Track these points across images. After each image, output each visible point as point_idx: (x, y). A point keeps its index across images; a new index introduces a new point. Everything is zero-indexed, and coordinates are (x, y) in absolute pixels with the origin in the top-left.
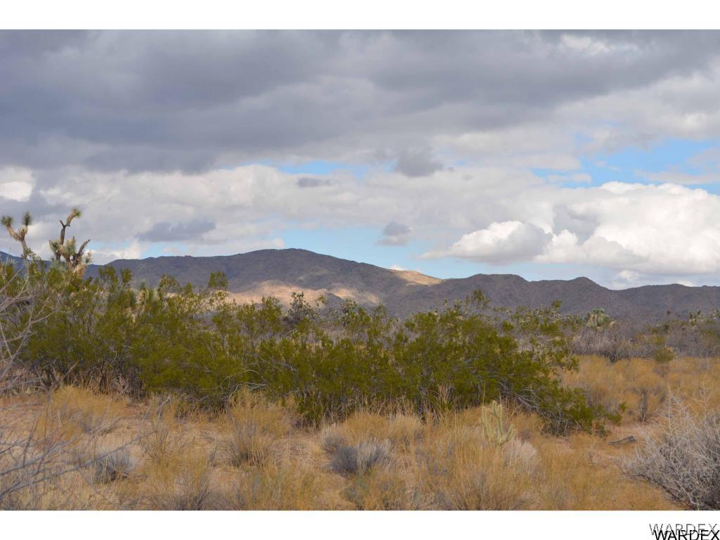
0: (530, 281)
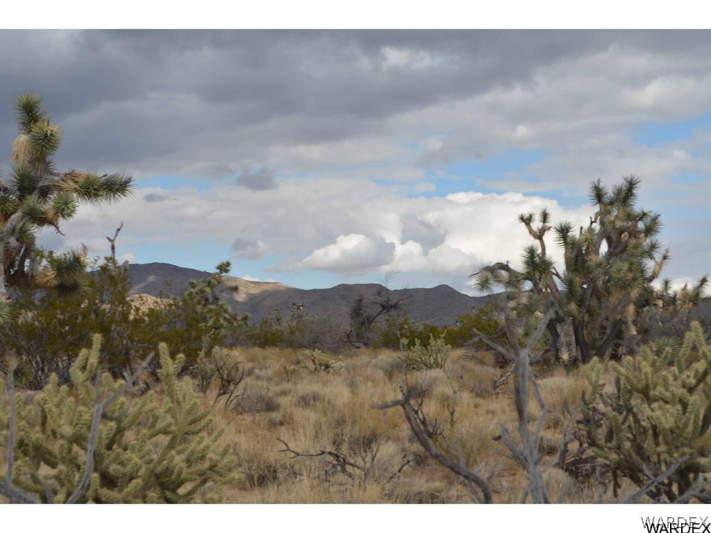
0: (392, 289)
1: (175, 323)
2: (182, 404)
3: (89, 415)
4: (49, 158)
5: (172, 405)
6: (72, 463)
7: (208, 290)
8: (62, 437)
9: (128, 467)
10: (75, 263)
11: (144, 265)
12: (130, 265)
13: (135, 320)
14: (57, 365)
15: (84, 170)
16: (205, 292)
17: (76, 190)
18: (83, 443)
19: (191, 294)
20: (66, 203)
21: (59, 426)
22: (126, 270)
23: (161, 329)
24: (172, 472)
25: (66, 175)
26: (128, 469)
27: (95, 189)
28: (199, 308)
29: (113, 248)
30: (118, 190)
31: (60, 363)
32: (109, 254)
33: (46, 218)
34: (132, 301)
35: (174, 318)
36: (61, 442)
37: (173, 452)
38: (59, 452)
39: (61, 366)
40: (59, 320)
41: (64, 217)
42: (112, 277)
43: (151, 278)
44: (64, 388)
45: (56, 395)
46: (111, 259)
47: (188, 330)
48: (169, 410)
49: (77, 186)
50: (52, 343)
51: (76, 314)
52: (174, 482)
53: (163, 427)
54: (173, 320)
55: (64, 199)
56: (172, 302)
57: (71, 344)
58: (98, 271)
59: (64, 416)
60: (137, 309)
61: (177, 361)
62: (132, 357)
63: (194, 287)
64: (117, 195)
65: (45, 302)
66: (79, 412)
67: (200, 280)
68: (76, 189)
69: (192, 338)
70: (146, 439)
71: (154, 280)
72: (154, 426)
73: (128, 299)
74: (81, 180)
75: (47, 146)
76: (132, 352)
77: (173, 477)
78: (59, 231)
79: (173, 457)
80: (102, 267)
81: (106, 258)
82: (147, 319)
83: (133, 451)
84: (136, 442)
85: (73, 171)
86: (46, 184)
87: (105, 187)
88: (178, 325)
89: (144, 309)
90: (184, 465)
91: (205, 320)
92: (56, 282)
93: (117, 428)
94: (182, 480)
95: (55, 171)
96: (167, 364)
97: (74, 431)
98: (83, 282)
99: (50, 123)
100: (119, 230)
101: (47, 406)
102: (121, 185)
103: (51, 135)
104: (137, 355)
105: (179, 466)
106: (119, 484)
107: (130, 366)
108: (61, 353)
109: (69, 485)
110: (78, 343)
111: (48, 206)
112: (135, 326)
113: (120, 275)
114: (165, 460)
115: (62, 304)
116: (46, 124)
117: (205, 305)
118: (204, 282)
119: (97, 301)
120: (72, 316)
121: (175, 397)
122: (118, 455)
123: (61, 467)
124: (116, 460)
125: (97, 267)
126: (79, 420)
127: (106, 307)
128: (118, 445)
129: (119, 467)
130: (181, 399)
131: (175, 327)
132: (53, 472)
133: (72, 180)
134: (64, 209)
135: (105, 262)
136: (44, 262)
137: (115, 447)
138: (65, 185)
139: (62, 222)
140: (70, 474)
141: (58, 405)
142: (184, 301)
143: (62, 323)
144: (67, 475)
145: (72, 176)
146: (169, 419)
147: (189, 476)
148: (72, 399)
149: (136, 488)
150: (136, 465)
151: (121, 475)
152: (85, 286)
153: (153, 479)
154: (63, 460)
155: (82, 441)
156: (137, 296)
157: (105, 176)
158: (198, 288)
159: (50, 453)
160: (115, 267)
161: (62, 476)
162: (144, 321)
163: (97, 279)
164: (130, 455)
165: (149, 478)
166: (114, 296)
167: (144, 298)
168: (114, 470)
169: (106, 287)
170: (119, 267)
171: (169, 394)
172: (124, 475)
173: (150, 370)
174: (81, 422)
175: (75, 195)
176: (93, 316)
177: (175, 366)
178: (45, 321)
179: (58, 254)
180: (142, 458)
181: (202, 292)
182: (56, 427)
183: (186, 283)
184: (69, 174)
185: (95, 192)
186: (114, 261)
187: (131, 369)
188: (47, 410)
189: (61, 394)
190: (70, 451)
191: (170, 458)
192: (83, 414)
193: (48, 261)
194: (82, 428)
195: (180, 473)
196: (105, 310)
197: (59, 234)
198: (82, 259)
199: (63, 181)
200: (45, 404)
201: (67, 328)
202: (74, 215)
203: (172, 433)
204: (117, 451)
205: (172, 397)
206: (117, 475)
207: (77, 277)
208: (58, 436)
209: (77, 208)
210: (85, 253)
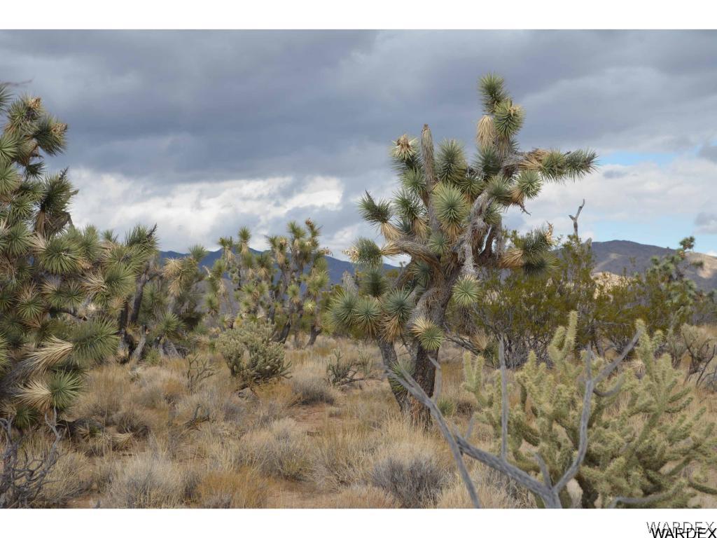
1: (640, 300)
2: (662, 382)
3: (568, 392)
4: (513, 138)
5: (651, 383)
6: (553, 441)
7: (672, 266)
8: (543, 415)
9: (609, 445)
10: (541, 241)
11: (604, 243)
12: (593, 243)
13: (600, 297)
14: (524, 344)
15: (546, 149)
16: (668, 268)
17: (541, 169)
18: (563, 420)
19: (654, 271)
20: (531, 182)
21: (540, 404)
22: (589, 247)
23: (626, 307)
24: (655, 450)
25: (529, 154)
26: (610, 447)
27: (559, 167)
28: (663, 285)
29: (576, 226)
30: (581, 167)
31: (526, 342)
32: (572, 232)
33: (511, 198)
34: (597, 279)
35: (639, 295)
36: (542, 419)
37: (655, 431)
38: (541, 429)
39: (528, 345)
40: (525, 299)
41: (528, 196)
42: (575, 256)
43: (613, 256)
44: (543, 365)
45: (536, 374)
46: (574, 237)
47: (653, 308)
48: (649, 388)
49: (541, 165)
50: (518, 322)
51: (541, 293)
52: (657, 462)
53: (643, 405)
54: (637, 298)
55: (529, 178)
56: (635, 280)
57: (537, 323)
58: (560, 249)
59: (544, 394)
60: (601, 288)
61: (655, 338)
62: (598, 335)
63: (657, 264)
64: (581, 172)
65: (510, 281)
66: (559, 390)
67: (663, 257)
68: (539, 167)
69: (658, 315)
70: (626, 417)
71: (616, 257)
72: (634, 405)
73: (592, 278)
74: (545, 158)
75: (511, 126)
76: (598, 330)
77: (656, 456)
78: (524, 210)
79: (655, 435)
80: (565, 246)
81: (569, 236)
82: (611, 297)
83: (614, 428)
84: (616, 420)
85: (537, 149)
86: (511, 164)
87: (568, 164)
88: (643, 303)
89: (609, 286)
90: (666, 443)
91: (669, 297)
92: (522, 262)
93: (597, 406)
94: (665, 459)
95: (519, 151)
96: (645, 341)
97: (554, 409)
98: (550, 261)
99: (513, 103)
100: (581, 208)
101: (527, 384)
102: (585, 162)
103: (514, 115)
104: (603, 333)
105: (662, 444)
106: (601, 463)
107: (596, 344)
108: (527, 332)
109: (551, 463)
110: (543, 322)
111: (513, 186)
112: (600, 304)
113: (583, 253)
114: (646, 438)
115: (527, 284)
116: (509, 103)
117: (669, 282)
118: (667, 258)
119: (561, 280)
120: (537, 295)
121: (653, 375)
122: (600, 432)
123: (543, 444)
124: (597, 437)
125: (560, 245)
126: (558, 396)
127: (571, 285)
128: (597, 423)
129: (600, 445)
130: (660, 377)
131: (639, 305)
132: (535, 450)
133: (536, 158)
134: (529, 189)
135: (569, 240)
136: (508, 242)
137: (594, 425)
138: (529, 164)
139: (527, 201)
140: (552, 451)
141: (537, 383)
142: (648, 278)
143: (528, 303)
144: (549, 453)
145: (535, 155)
146: (648, 397)
147: (672, 455)
148: (551, 376)
149: (618, 466)
150: (618, 443)
151: (603, 453)
152: (550, 264)
153: (634, 457)
154: (544, 437)
155: (562, 419)
156: (601, 274)
157: (568, 153)
158: (661, 265)
159: (531, 430)
160: (579, 245)
161: (544, 454)
162: (608, 299)
163: (560, 257)
164: (611, 433)
165: (631, 457)
166: (578, 275)
167: (608, 276)
168: (595, 448)
169: (569, 266)
170: (582, 245)
171: (648, 371)
172: (606, 453)
173: (615, 349)
174: (561, 399)
175: (539, 174)
176: (558, 295)
177: (653, 343)
178: (511, 300)
179: (522, 233)
180: (623, 436)
181: (666, 268)
182: (536, 405)
183: (649, 260)
184: (532, 153)
185: (560, 170)
186: (577, 239)
187: (597, 348)
188: (527, 388)
189: (540, 372)
190: (551, 429)
191: (651, 437)
192: (562, 391)
193: (512, 241)
194: (562, 405)
195: (663, 452)
196: (569, 289)
197: (525, 213)
198: (548, 238)
199: (527, 160)
200: (525, 381)
201: (532, 307)
202: (539, 194)
203: (653, 411)
204: (597, 429)
205: (651, 374)
206: (599, 453)
207: (542, 255)
208: (539, 414)
209: (542, 187)
210: (551, 232)
